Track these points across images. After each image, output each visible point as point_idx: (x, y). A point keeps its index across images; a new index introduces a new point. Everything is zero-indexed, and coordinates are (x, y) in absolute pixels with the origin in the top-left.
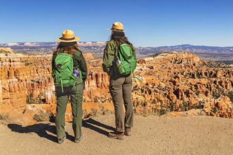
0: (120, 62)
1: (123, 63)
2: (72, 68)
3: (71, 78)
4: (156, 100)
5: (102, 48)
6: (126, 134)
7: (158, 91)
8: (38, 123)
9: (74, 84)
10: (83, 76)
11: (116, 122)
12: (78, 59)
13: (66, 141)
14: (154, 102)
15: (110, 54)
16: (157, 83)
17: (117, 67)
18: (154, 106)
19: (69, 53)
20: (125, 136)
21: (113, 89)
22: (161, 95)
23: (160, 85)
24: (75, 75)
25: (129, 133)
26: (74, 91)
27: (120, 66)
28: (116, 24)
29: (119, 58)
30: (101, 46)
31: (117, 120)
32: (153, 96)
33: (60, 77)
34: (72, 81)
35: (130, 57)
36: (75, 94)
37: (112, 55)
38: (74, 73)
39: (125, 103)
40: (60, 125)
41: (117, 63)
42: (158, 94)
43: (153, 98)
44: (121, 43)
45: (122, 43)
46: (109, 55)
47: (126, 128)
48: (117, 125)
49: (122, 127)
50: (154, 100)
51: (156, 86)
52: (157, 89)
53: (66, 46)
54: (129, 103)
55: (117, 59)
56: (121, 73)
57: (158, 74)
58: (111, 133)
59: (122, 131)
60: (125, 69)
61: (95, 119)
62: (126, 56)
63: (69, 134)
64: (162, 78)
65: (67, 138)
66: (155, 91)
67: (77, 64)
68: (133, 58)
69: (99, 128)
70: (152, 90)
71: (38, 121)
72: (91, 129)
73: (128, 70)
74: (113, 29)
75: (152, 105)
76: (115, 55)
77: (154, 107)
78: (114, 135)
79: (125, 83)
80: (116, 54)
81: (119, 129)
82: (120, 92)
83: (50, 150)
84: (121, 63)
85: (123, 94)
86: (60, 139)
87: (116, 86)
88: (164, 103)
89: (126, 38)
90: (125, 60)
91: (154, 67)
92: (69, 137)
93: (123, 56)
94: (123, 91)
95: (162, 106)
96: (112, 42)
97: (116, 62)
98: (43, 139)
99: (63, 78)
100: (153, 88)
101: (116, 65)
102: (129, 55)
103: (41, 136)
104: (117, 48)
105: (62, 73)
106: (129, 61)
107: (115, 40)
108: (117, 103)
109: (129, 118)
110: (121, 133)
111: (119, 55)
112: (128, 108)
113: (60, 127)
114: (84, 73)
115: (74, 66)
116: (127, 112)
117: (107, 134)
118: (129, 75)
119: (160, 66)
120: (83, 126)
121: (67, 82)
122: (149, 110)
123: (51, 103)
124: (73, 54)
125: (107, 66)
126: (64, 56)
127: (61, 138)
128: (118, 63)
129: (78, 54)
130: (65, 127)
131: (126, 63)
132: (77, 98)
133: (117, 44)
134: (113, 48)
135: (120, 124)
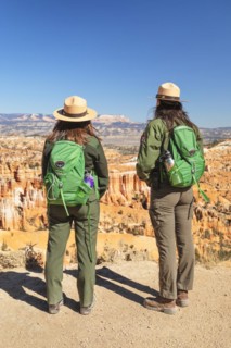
0: (172, 161)
1: (178, 163)
2: (82, 170)
3: (80, 189)
4: (211, 232)
5: (109, 127)
6: (179, 303)
7: (216, 214)
8: (6, 270)
9: (85, 201)
10: (100, 185)
11: (161, 280)
12: (94, 153)
13: (64, 309)
14: (206, 235)
15: (152, 147)
16: (214, 198)
17: (165, 171)
18: (206, 242)
19: (76, 141)
20: (176, 308)
21: (157, 215)
22: (220, 223)
23: (219, 202)
24: (88, 184)
25: (184, 301)
26: (83, 215)
27: (172, 169)
28: (165, 86)
29: (172, 153)
30: (107, 123)
31: (163, 276)
32: (205, 224)
33: (60, 187)
34: (81, 195)
35: (193, 153)
36: (84, 220)
37: (156, 148)
38: (86, 179)
39: (179, 242)
40: (54, 278)
41: (167, 165)
42: (216, 220)
43: (205, 228)
44: (175, 124)
45: (178, 125)
46: (150, 148)
47: (179, 291)
48: (163, 284)
49: (171, 289)
50: (207, 232)
51: (212, 205)
52: (213, 211)
53: (70, 128)
54: (186, 243)
55: (167, 157)
56: (175, 183)
57: (216, 181)
58: (149, 298)
59: (171, 297)
60: (181, 176)
61: (113, 268)
62: (185, 151)
63: (69, 296)
64: (223, 190)
65: (65, 304)
66: (209, 213)
67: (91, 162)
68: (198, 154)
69: (122, 288)
70: (204, 212)
71: (5, 267)
72: (109, 288)
73: (187, 179)
74: (158, 96)
75: (202, 241)
76: (162, 148)
77: (207, 245)
78: (154, 303)
79: (180, 203)
80: (166, 146)
81: (166, 294)
82: (169, 220)
83: (35, 325)
84: (175, 164)
85: (176, 224)
86: (53, 306)
87: (164, 209)
88: (226, 238)
89: (184, 113)
90: (183, 158)
91: (209, 167)
92: (68, 302)
93: (179, 151)
94: (176, 218)
95: (222, 245)
96: (159, 123)
97: (164, 161)
98: (20, 303)
99: (66, 188)
100: (205, 207)
101: (164, 167)
102: (190, 148)
103: (15, 297)
104: (167, 134)
105: (63, 179)
106: (191, 160)
107: (163, 118)
108: (164, 242)
109: (185, 272)
110: (169, 301)
111: (170, 148)
112: (184, 252)
113: (54, 283)
114: (102, 181)
115: (86, 166)
116: (183, 260)
117: (140, 300)
118: (188, 188)
119: (221, 166)
120: (97, 283)
121: (72, 196)
122: (196, 250)
123: (11, 228)
124: (85, 144)
125: (144, 169)
126: (69, 147)
127: (56, 303)
128: (170, 164)
129: (93, 143)
130: (62, 283)
131: (185, 164)
132: (86, 229)
133: (168, 127)
134: (159, 134)
135: (168, 284)
